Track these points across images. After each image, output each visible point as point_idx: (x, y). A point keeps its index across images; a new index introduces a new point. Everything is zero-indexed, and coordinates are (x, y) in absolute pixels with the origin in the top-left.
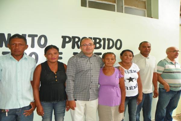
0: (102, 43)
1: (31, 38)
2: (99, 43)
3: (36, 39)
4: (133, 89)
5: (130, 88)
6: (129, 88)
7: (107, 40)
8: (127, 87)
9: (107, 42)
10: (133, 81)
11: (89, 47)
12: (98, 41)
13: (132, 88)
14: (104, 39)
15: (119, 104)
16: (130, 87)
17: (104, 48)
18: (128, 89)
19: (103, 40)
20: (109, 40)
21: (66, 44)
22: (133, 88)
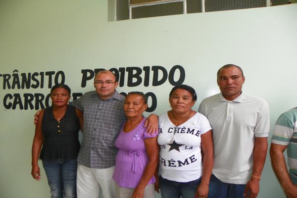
0: (143, 75)
1: (48, 76)
2: (137, 76)
3: (53, 77)
4: (175, 166)
5: (170, 164)
6: (167, 163)
7: (152, 70)
8: (165, 161)
9: (152, 73)
10: (178, 150)
11: (105, 85)
12: (135, 72)
13: (173, 164)
14: (147, 69)
15: (134, 186)
16: (169, 161)
17: (146, 84)
18: (165, 165)
19: (144, 70)
20: (156, 69)
21: (87, 81)
22: (177, 164)
